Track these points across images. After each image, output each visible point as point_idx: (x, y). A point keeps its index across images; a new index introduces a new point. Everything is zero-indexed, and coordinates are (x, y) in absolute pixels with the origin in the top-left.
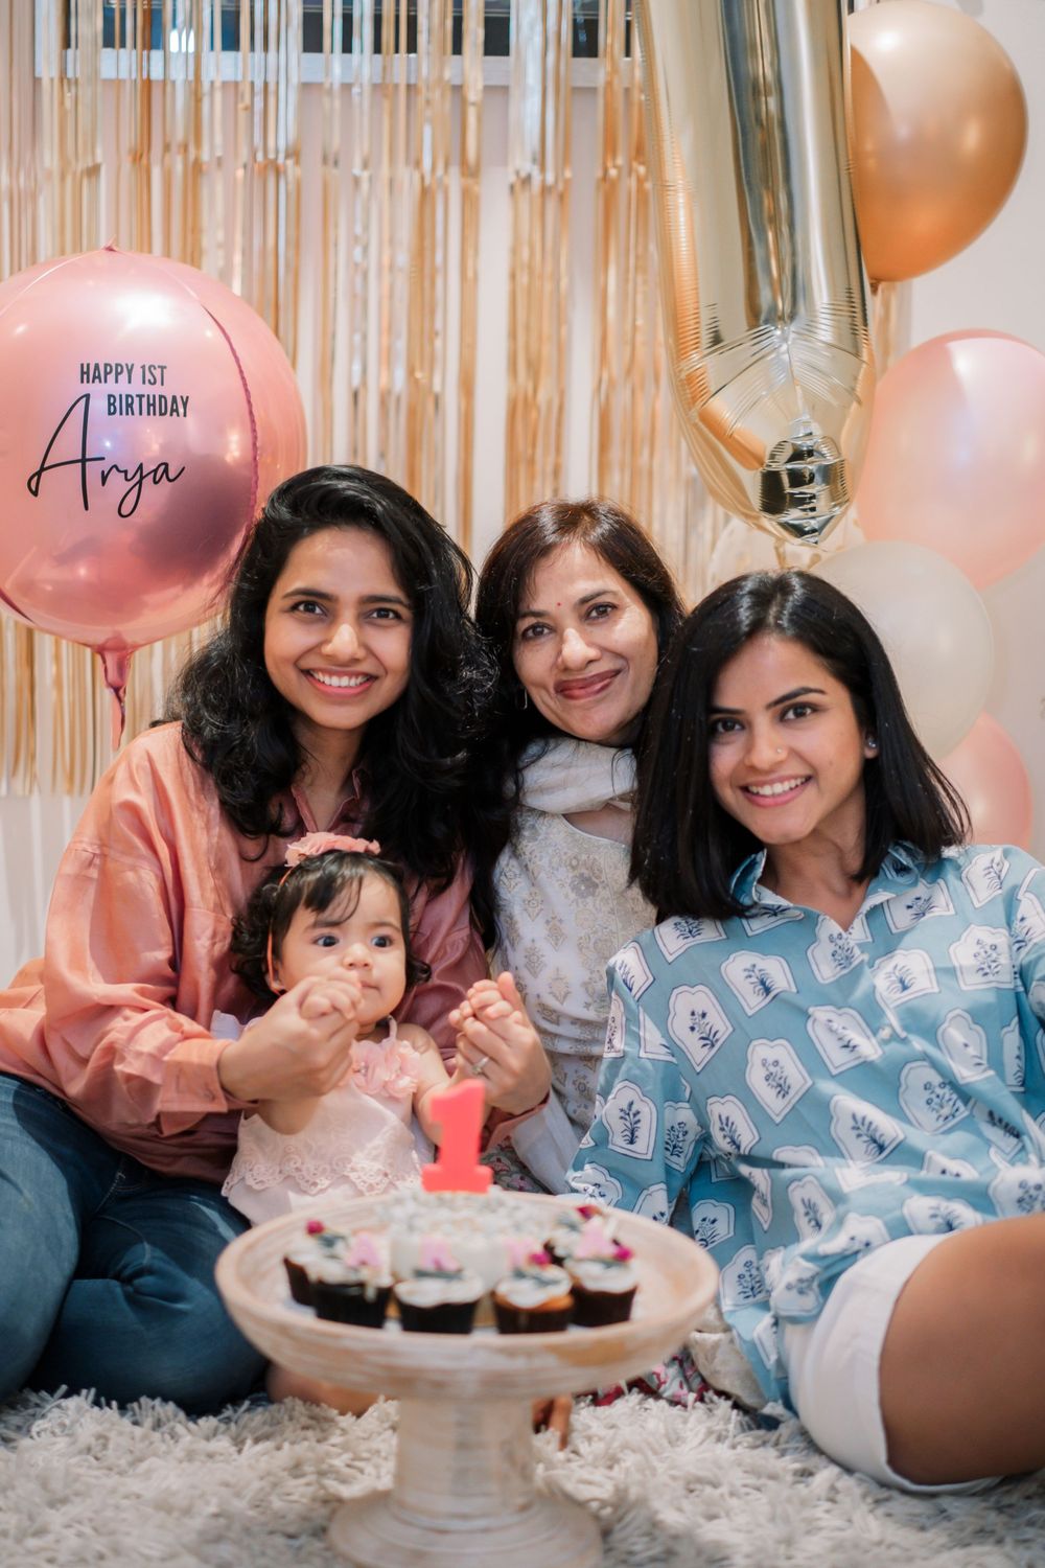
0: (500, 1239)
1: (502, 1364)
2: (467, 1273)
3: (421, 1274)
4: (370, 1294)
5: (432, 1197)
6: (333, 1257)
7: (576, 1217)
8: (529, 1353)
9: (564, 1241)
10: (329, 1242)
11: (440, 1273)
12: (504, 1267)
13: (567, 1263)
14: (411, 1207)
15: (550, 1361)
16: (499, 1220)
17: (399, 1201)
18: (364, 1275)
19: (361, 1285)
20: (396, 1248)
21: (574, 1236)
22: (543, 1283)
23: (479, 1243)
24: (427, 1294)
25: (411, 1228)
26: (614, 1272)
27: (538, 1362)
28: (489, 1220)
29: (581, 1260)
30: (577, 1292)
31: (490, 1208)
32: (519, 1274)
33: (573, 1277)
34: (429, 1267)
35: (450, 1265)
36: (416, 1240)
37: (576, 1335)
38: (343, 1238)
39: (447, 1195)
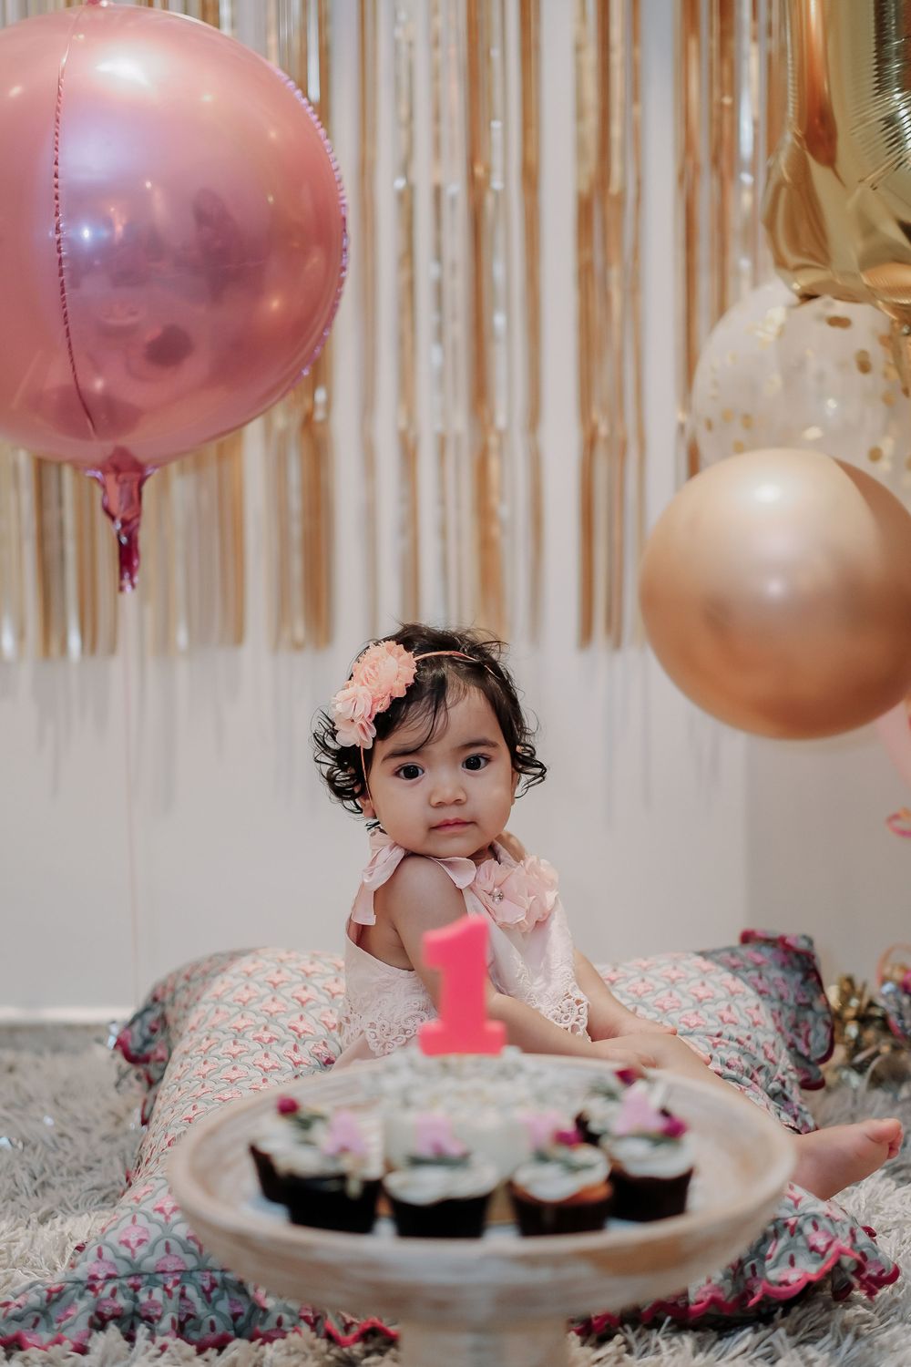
0: (520, 1114)
1: (522, 1276)
2: (476, 1159)
3: (417, 1162)
4: (354, 1188)
5: (433, 1062)
6: (307, 1143)
7: (614, 1083)
8: (556, 1261)
9: (600, 1114)
10: (305, 1124)
11: (441, 1159)
12: (524, 1149)
13: (606, 1142)
14: (405, 1077)
15: (583, 1271)
16: (518, 1089)
17: (391, 1070)
18: (346, 1164)
19: (342, 1178)
20: (389, 1131)
21: (613, 1107)
22: (573, 1169)
23: (490, 1120)
24: (425, 1187)
25: (407, 1104)
26: (663, 1151)
27: (570, 1272)
28: (504, 1088)
29: (621, 1138)
30: (617, 1178)
31: (505, 1073)
32: (542, 1157)
33: (612, 1160)
34: (425, 1151)
35: (454, 1149)
36: (411, 1118)
37: (621, 1233)
38: (321, 1118)
39: (453, 1059)
